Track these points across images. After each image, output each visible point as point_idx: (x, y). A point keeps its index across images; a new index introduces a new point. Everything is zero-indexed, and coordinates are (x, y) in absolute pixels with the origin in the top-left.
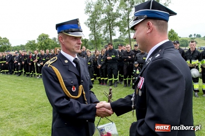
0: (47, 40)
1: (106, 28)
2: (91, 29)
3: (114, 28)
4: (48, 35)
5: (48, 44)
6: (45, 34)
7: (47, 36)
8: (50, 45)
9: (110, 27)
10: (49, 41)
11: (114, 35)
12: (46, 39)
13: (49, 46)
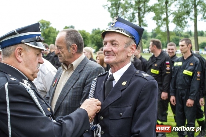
0: (48, 30)
1: (133, 14)
2: (112, 15)
3: (145, 15)
4: (49, 22)
5: (49, 36)
6: (44, 21)
7: (48, 24)
8: (52, 37)
9: (139, 13)
10: (49, 32)
11: (146, 26)
12: (47, 28)
13: (50, 38)
